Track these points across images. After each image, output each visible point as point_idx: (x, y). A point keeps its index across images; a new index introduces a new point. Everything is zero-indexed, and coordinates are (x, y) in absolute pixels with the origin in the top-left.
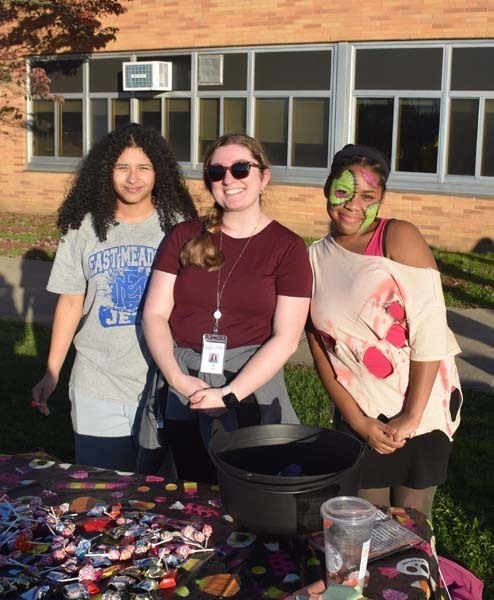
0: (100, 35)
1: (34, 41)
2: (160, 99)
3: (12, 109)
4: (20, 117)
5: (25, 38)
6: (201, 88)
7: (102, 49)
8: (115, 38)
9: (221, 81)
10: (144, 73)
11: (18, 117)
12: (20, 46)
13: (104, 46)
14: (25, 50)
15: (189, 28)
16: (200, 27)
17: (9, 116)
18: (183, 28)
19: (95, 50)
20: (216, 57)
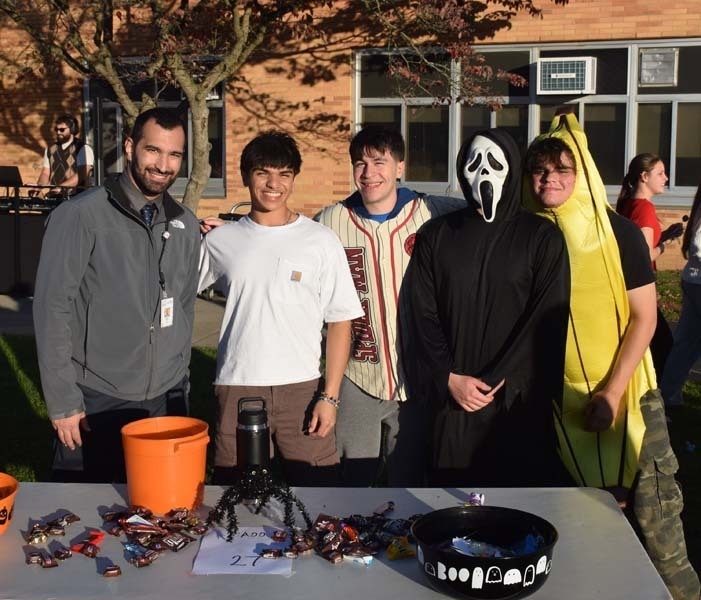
0: (484, 20)
1: (374, 28)
2: (578, 104)
3: (334, 117)
4: (348, 128)
5: (358, 23)
6: (641, 91)
7: (488, 40)
8: (510, 26)
9: (676, 81)
10: (573, 71)
11: (343, 128)
12: (349, 34)
13: (492, 35)
14: (358, 39)
15: (629, 14)
16: (647, 13)
17: (328, 128)
18: (621, 14)
19: (477, 41)
20: (668, 50)
